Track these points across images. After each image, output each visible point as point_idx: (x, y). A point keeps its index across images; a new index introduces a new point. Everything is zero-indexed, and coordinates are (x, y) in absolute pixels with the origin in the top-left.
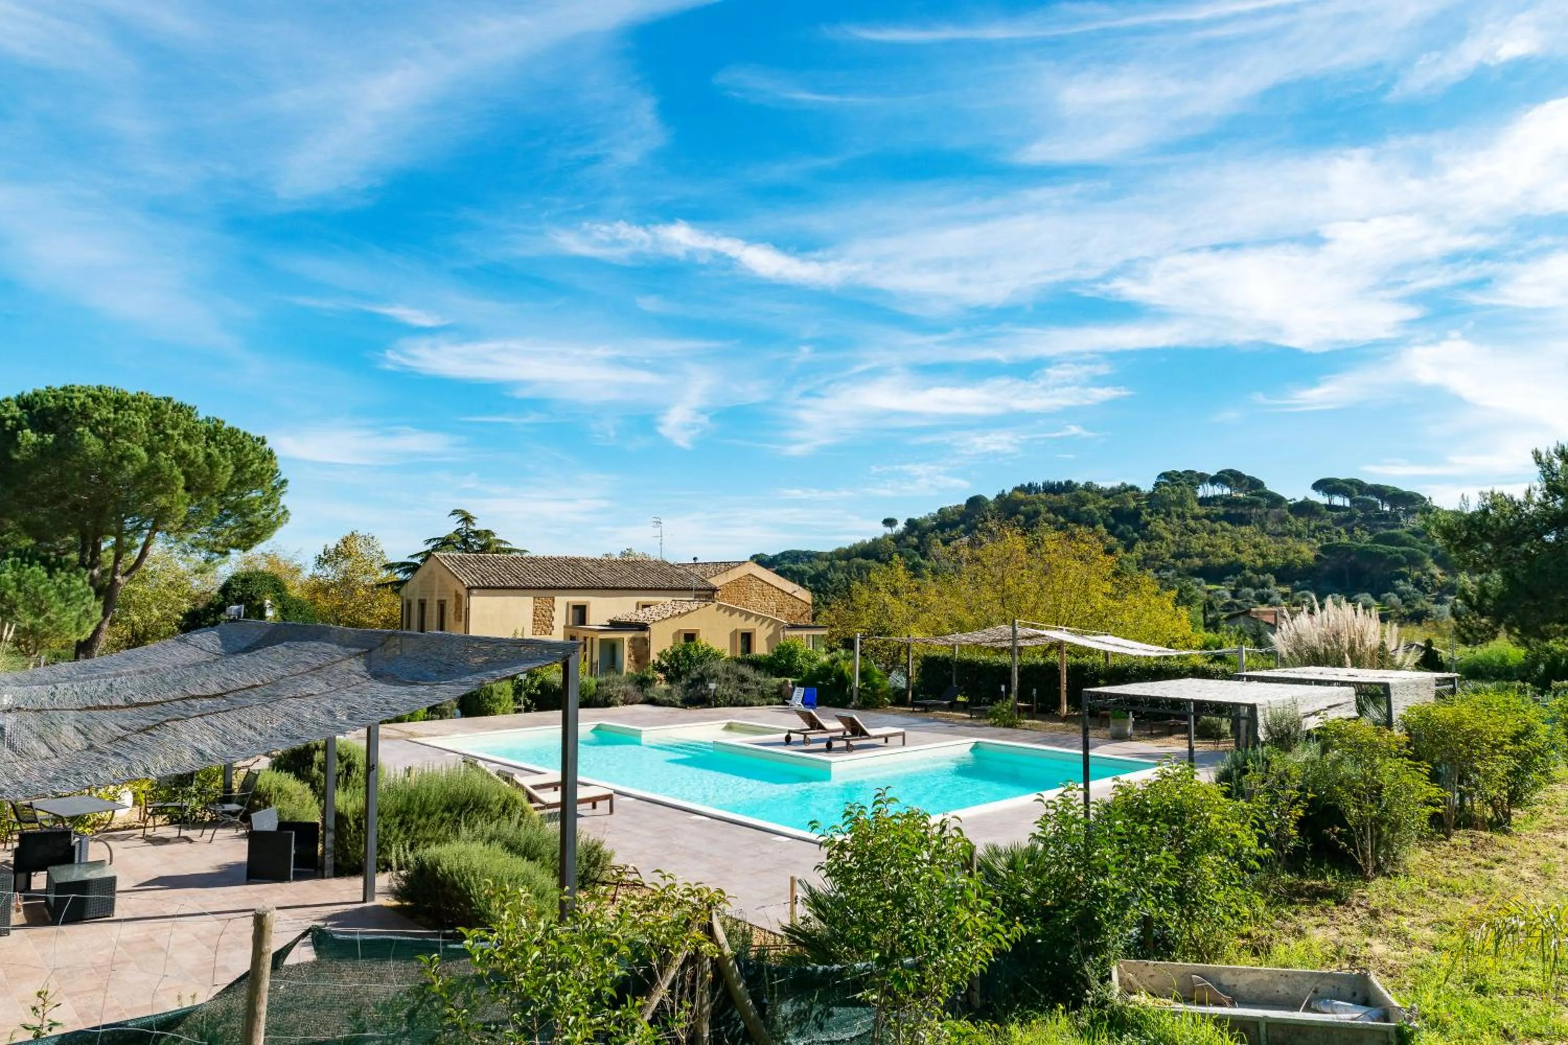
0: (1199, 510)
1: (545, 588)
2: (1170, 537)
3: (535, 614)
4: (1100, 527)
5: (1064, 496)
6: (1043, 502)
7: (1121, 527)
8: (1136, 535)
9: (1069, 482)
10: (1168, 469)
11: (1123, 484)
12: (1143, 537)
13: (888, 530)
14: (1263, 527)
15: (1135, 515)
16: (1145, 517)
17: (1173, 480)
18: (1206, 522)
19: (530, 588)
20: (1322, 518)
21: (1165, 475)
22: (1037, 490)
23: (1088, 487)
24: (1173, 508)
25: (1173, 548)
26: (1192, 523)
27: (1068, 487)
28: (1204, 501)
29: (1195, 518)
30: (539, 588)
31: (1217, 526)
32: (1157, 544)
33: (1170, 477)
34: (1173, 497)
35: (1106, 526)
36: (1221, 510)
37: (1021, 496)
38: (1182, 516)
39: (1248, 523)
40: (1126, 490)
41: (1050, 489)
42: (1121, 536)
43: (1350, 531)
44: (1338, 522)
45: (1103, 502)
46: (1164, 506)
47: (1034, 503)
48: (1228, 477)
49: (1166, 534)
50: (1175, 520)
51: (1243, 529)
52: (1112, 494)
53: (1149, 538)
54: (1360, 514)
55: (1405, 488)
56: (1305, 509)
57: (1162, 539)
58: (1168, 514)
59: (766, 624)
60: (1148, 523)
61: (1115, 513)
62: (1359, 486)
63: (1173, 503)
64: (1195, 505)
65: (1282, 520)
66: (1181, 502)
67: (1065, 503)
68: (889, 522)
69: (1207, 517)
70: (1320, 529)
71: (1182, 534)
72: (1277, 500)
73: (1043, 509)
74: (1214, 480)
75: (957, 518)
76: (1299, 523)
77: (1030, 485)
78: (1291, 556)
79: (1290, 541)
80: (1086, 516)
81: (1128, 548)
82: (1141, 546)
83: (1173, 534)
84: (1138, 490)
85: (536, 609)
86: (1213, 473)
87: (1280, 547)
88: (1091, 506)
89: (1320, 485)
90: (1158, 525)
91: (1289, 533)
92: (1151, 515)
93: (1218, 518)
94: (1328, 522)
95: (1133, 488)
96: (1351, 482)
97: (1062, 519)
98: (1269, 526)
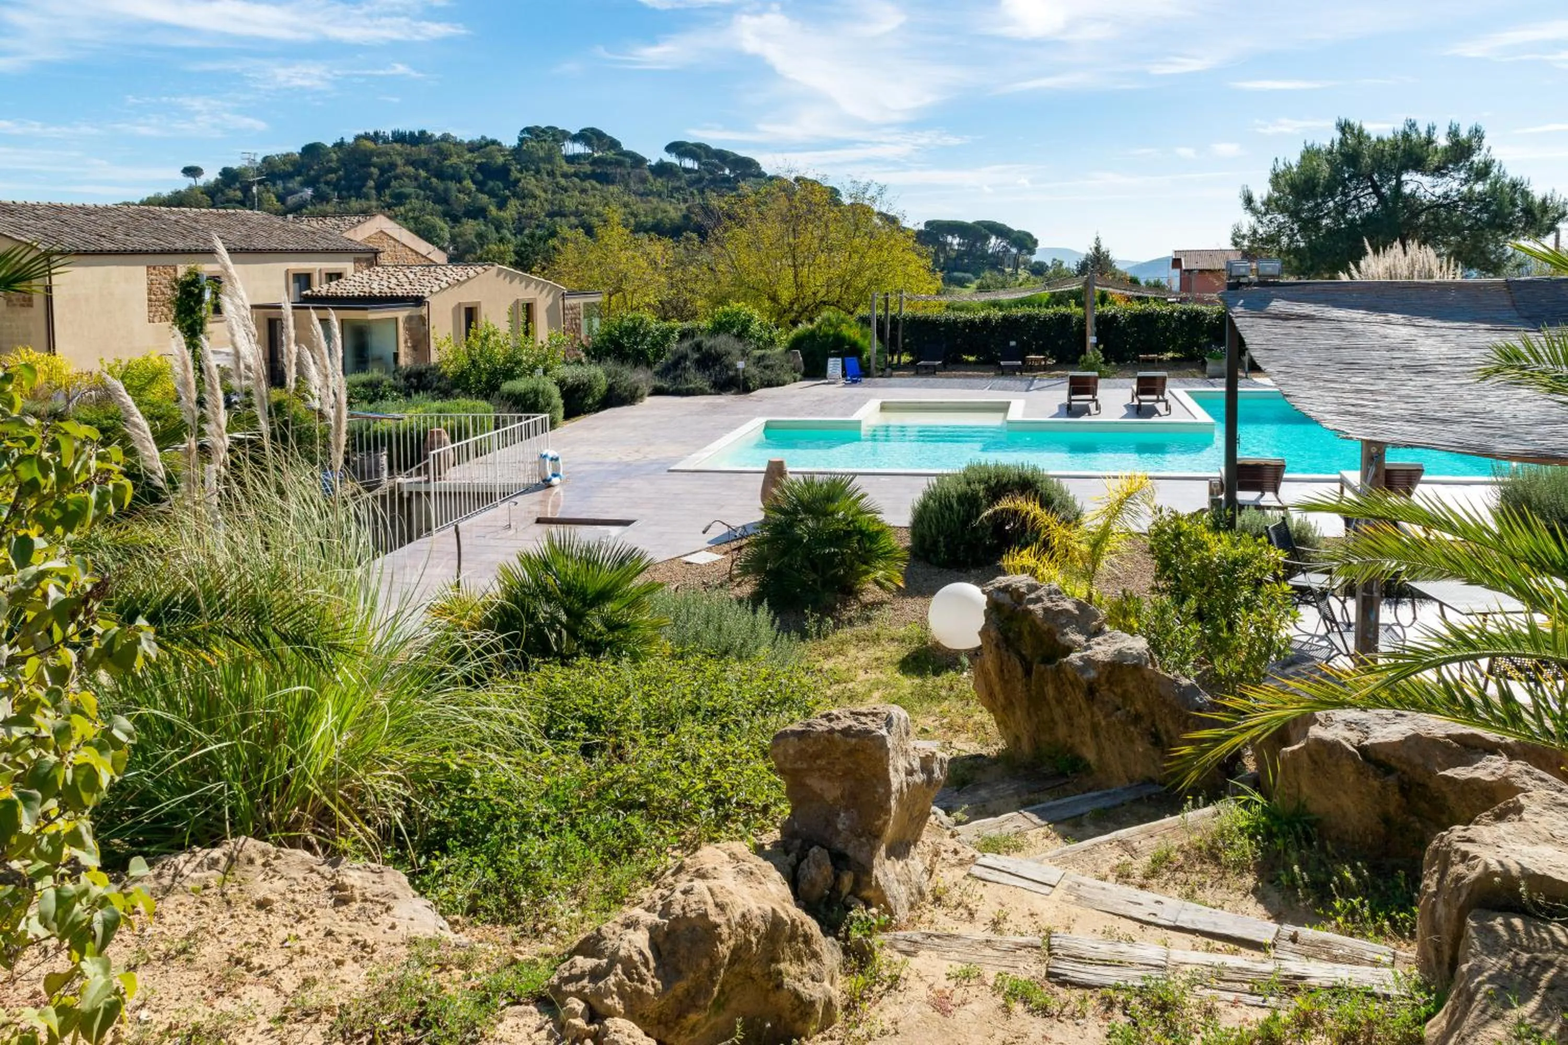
0: (566, 168)
1: (163, 252)
2: (543, 195)
3: (150, 291)
4: (468, 183)
5: (423, 147)
6: (400, 154)
7: (491, 184)
8: (507, 192)
9: (423, 133)
10: (531, 125)
11: (483, 138)
12: (515, 195)
13: (190, 181)
14: (627, 186)
15: (502, 173)
16: (515, 174)
17: (537, 136)
18: (576, 180)
19: (140, 252)
20: (680, 179)
21: (527, 130)
22: (386, 141)
23: (445, 138)
24: (542, 165)
25: (547, 207)
26: (563, 182)
27: (421, 138)
28: (571, 159)
29: (565, 175)
30: (154, 252)
31: (587, 184)
32: (530, 202)
33: (532, 132)
34: (541, 154)
35: (474, 182)
36: (588, 169)
37: (370, 145)
38: (551, 174)
39: (613, 182)
40: (487, 144)
41: (400, 138)
42: (492, 194)
43: (702, 192)
44: (691, 184)
45: (468, 156)
46: (533, 162)
47: (388, 154)
48: (589, 136)
49: (538, 192)
50: (545, 177)
51: (611, 188)
52: (473, 147)
53: (522, 196)
54: (708, 177)
55: (742, 153)
56: (662, 169)
57: (535, 197)
58: (538, 171)
59: (545, 292)
60: (518, 180)
61: (481, 167)
62: (705, 148)
63: (541, 159)
64: (564, 163)
65: (643, 181)
66: (549, 159)
67: (424, 156)
68: (192, 171)
69: (576, 175)
70: (678, 189)
71: (554, 193)
72: (638, 161)
73: (399, 161)
74: (575, 138)
75: (290, 168)
76: (658, 184)
77: (376, 134)
78: (659, 216)
79: (655, 200)
80: (450, 170)
81: (501, 206)
82: (513, 203)
83: (545, 191)
84: (499, 144)
85: (151, 283)
86: (574, 131)
87: (647, 206)
88: (454, 160)
89: (674, 147)
90: (529, 182)
91: (651, 193)
92: (521, 171)
93: (585, 177)
94: (683, 183)
95: (494, 142)
96: (699, 146)
97: (423, 173)
98: (633, 186)
